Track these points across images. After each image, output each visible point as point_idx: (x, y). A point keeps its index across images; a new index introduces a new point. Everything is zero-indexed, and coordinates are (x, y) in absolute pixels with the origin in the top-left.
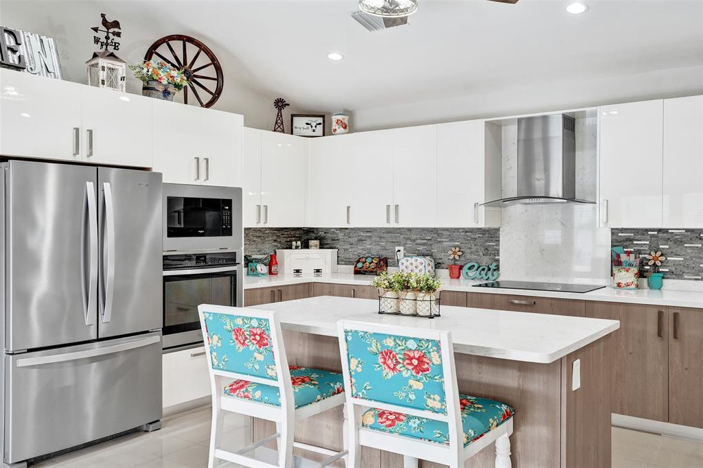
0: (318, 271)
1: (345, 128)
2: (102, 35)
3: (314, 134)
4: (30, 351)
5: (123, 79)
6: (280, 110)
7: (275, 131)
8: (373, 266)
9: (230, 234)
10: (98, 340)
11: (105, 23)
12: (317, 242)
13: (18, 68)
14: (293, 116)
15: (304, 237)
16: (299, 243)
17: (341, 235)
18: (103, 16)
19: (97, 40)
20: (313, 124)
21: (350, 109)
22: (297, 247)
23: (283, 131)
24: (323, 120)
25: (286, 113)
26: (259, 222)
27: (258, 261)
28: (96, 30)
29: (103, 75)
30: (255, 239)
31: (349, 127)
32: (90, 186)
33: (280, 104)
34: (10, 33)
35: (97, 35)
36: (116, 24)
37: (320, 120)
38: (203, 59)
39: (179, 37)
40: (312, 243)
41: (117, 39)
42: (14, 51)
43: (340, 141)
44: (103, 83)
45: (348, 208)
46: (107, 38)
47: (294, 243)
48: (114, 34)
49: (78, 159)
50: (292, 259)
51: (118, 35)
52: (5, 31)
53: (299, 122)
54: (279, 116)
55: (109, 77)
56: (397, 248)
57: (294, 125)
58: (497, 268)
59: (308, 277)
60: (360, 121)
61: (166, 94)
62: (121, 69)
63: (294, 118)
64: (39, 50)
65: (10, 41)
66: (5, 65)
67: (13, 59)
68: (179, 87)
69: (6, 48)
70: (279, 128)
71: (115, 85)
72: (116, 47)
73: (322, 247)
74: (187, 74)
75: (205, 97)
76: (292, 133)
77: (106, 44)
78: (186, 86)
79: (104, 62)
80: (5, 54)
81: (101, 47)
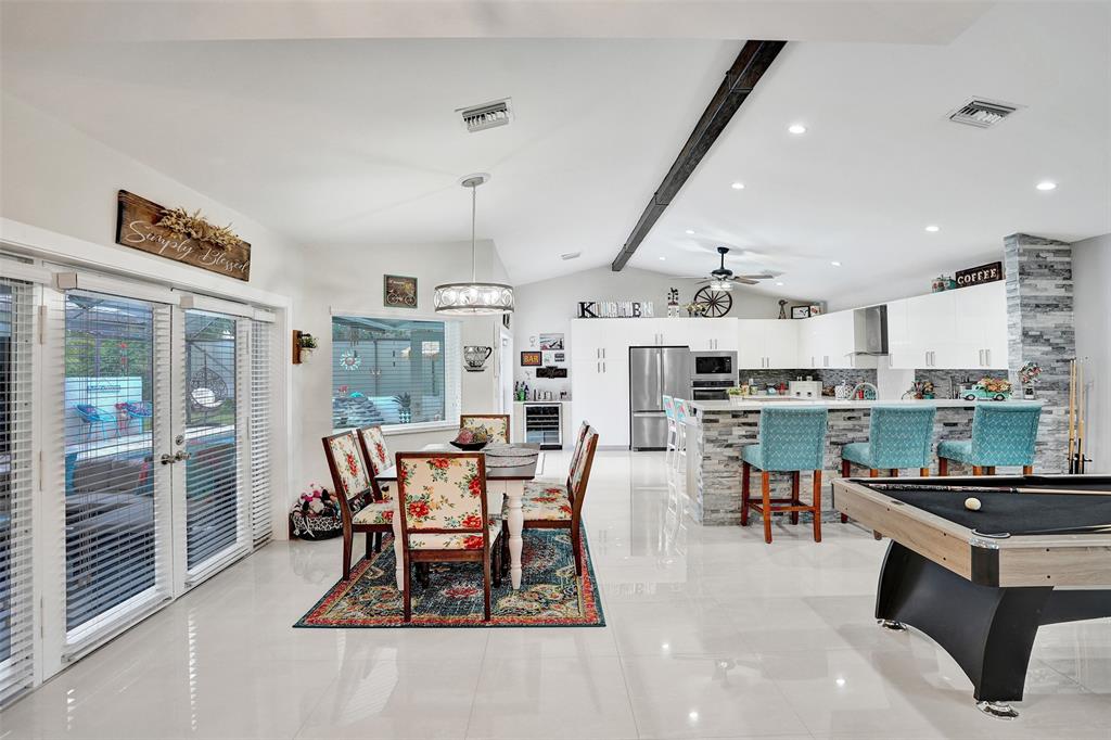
2: (671, 296)
3: (804, 316)
4: (638, 412)
5: (678, 312)
6: (782, 306)
7: (779, 318)
8: (828, 391)
9: (730, 372)
11: (672, 291)
12: (811, 377)
13: (638, 316)
14: (792, 308)
15: (804, 374)
16: (801, 377)
17: (822, 373)
18: (672, 288)
19: (669, 298)
20: (804, 311)
22: (799, 380)
23: (785, 318)
24: (809, 307)
25: (787, 308)
26: (763, 366)
27: (771, 387)
28: (669, 294)
29: (670, 312)
32: (658, 355)
33: (782, 303)
34: (637, 304)
35: (669, 296)
36: (676, 291)
37: (807, 308)
40: (808, 377)
41: (676, 296)
42: (638, 310)
43: (816, 318)
44: (670, 315)
45: (812, 358)
46: (673, 297)
47: (799, 378)
49: (657, 345)
50: (795, 386)
51: (677, 294)
53: (796, 311)
54: (782, 309)
55: (672, 312)
56: (837, 380)
57: (794, 312)
59: (803, 396)
60: (829, 307)
61: (696, 315)
62: (677, 308)
63: (794, 309)
64: (646, 308)
65: (637, 306)
66: (635, 316)
67: (637, 313)
68: (704, 310)
69: (634, 310)
70: (782, 316)
71: (674, 315)
72: (677, 299)
73: (813, 380)
74: (712, 302)
75: (723, 311)
76: (792, 318)
77: (673, 299)
78: (713, 307)
79: (670, 307)
80: (634, 312)
81: (671, 301)
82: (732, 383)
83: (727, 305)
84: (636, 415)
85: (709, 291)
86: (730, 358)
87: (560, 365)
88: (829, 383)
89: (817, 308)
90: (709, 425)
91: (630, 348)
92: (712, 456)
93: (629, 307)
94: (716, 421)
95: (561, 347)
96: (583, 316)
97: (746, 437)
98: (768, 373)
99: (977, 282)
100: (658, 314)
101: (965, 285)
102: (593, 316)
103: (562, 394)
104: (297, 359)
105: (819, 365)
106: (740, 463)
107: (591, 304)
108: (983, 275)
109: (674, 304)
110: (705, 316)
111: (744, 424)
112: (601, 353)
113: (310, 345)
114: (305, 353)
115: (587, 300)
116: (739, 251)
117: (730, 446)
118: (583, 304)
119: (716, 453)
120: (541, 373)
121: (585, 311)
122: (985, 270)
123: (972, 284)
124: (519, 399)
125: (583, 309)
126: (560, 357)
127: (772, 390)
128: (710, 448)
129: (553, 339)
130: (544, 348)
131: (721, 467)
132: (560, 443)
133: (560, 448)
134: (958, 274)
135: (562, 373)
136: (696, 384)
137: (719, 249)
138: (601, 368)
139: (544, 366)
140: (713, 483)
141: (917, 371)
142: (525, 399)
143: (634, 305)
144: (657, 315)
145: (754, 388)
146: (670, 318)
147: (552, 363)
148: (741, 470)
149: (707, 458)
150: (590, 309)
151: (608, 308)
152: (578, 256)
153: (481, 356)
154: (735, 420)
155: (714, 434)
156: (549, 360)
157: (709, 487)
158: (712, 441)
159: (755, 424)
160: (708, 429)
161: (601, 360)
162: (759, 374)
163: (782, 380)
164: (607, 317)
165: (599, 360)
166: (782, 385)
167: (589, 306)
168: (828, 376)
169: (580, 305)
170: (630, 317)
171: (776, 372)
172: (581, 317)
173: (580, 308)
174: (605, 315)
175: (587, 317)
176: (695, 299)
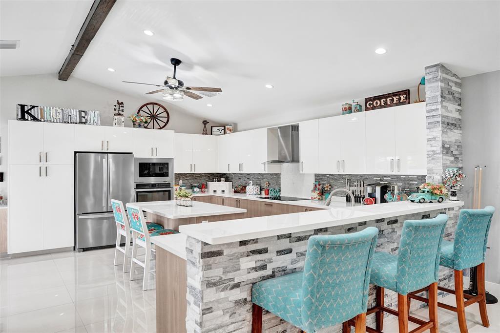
0: (215, 191)
1: (231, 131)
2: (117, 108)
3: (220, 134)
4: (83, 214)
5: (123, 122)
6: (205, 125)
7: (203, 134)
8: (239, 189)
9: (168, 176)
10: (107, 212)
11: (118, 103)
12: (224, 179)
13: (85, 123)
14: (212, 127)
15: (219, 177)
16: (217, 179)
17: (234, 176)
18: (118, 101)
19: (115, 110)
20: (221, 130)
21: (235, 122)
22: (215, 181)
23: (207, 134)
24: (225, 128)
25: (208, 126)
26: (191, 171)
27: (195, 187)
28: (115, 106)
29: (116, 122)
30: (197, 178)
31: (235, 130)
32: (105, 161)
33: (205, 122)
34: (84, 112)
35: (115, 108)
36: (122, 103)
37: (223, 128)
38: (161, 110)
39: (151, 103)
40: (222, 179)
41: (122, 108)
42: (84, 118)
43: (230, 136)
44: (116, 124)
45: (229, 165)
46: (119, 108)
48: (121, 106)
49: (103, 151)
50: (213, 186)
51: (123, 107)
52: (82, 111)
53: (215, 129)
54: (205, 127)
55: (118, 122)
56: (250, 182)
57: (213, 130)
58: (280, 191)
59: (219, 194)
60: (239, 127)
61: (140, 126)
62: (123, 118)
63: (213, 128)
64: (92, 116)
65: (83, 114)
66: (81, 122)
67: (84, 120)
68: (146, 122)
69: (81, 117)
70: (205, 132)
71: (120, 125)
72: (122, 111)
73: (226, 181)
74: (153, 117)
75: (162, 124)
76: (211, 134)
77: (119, 110)
78: (153, 121)
79: (116, 117)
80: (80, 119)
81: (117, 112)
82: (168, 185)
83: (165, 120)
84: (80, 217)
85: (150, 107)
86: (167, 164)
88: (239, 183)
89: (231, 127)
90: (211, 260)
91: (76, 153)
92: (214, 306)
93: (75, 113)
94: (219, 254)
96: (23, 118)
97: (256, 269)
98: (193, 176)
99: (386, 105)
101: (374, 108)
102: (35, 119)
105: (234, 169)
107: (33, 107)
108: (393, 100)
109: (119, 114)
110: (145, 127)
111: (254, 252)
112: (45, 157)
115: (28, 103)
117: (237, 286)
118: (23, 107)
121: (25, 113)
122: (395, 96)
123: (381, 107)
125: (23, 112)
127: (196, 189)
131: (226, 319)
134: (367, 100)
136: (138, 186)
137: (173, 60)
138: (44, 172)
141: (316, 175)
143: (80, 112)
144: (103, 123)
145: (183, 188)
146: (116, 128)
149: (207, 311)
150: (32, 112)
151: (52, 112)
154: (244, 249)
155: (216, 273)
158: (214, 284)
159: (265, 251)
161: (44, 164)
162: (186, 177)
163: (203, 181)
164: (51, 121)
165: (41, 164)
166: (203, 185)
167: (30, 109)
168: (237, 178)
169: (19, 107)
170: (76, 123)
171: (198, 176)
172: (20, 119)
173: (19, 110)
174: (49, 119)
175: (27, 120)
176: (138, 112)
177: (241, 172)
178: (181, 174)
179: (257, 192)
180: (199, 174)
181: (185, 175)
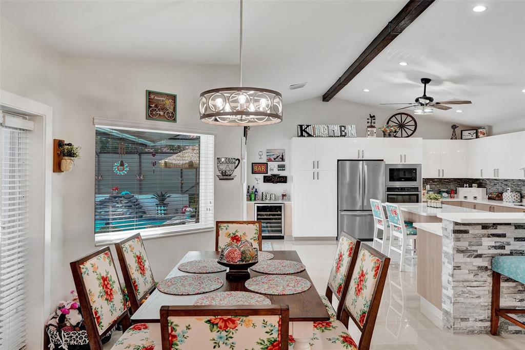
0: (466, 197)
1: (484, 134)
2: (370, 121)
3: (472, 138)
4: (344, 210)
5: (375, 133)
6: (454, 130)
7: (452, 139)
8: (495, 196)
9: (416, 181)
10: (363, 210)
11: (371, 117)
12: (476, 185)
13: (344, 136)
14: (462, 131)
15: (470, 182)
16: (467, 185)
17: (488, 182)
18: (370, 115)
19: (368, 122)
20: (472, 134)
21: (490, 125)
22: (466, 187)
23: (456, 138)
24: (476, 131)
25: (458, 131)
26: (439, 176)
27: (444, 192)
28: (368, 119)
29: (369, 133)
30: (445, 183)
31: (489, 134)
32: (361, 167)
33: (454, 127)
34: (343, 126)
36: (374, 116)
37: (475, 131)
38: (409, 119)
39: (399, 114)
40: (473, 185)
41: (374, 121)
42: (344, 132)
43: (483, 140)
44: (369, 135)
45: (481, 170)
47: (465, 185)
48: (373, 119)
49: (359, 159)
50: (463, 191)
51: (375, 119)
53: (465, 133)
54: (454, 132)
55: (370, 133)
56: (508, 188)
57: (463, 134)
60: (494, 130)
61: (390, 136)
62: (374, 130)
64: (351, 129)
65: (343, 129)
66: (341, 136)
67: (343, 134)
68: (395, 132)
69: (341, 131)
70: (454, 137)
71: (372, 135)
72: (374, 123)
73: (478, 187)
74: (402, 126)
75: (410, 132)
76: (462, 139)
77: (371, 123)
78: (402, 130)
79: (369, 129)
80: (341, 133)
81: (369, 124)
82: (416, 189)
83: (413, 128)
84: (342, 213)
85: (399, 117)
86: (415, 169)
87: (282, 174)
88: (494, 190)
89: (484, 131)
90: (460, 235)
91: (338, 160)
92: (462, 266)
93: (337, 129)
94: (466, 232)
95: (283, 159)
96: (302, 135)
97: (495, 247)
98: (441, 181)
100: (361, 134)
102: (309, 135)
103: (283, 196)
104: (58, 168)
105: (488, 175)
106: (489, 273)
107: (308, 126)
109: (372, 127)
110: (395, 136)
111: (494, 235)
112: (316, 165)
113: (71, 154)
114: (66, 162)
115: (305, 123)
116: (440, 82)
117: (480, 256)
118: (301, 126)
119: (465, 263)
120: (267, 180)
121: (303, 131)
124: (251, 200)
125: (302, 130)
126: (282, 167)
127: (445, 195)
128: (460, 258)
129: (277, 153)
130: (270, 160)
131: (471, 277)
132: (282, 235)
133: (282, 238)
135: (283, 180)
136: (389, 189)
137: (422, 79)
138: (316, 176)
139: (269, 173)
140: (463, 292)
142: (255, 200)
143: (341, 127)
144: (359, 135)
145: (431, 192)
146: (369, 138)
147: (276, 172)
148: (490, 280)
149: (457, 268)
150: (307, 130)
151: (321, 129)
152: (302, 86)
153: (232, 166)
154: (485, 232)
155: (464, 244)
156: (273, 169)
157: (459, 296)
158: (462, 252)
159: (504, 236)
160: (458, 240)
161: (316, 170)
162: (434, 182)
163: (452, 187)
164: (320, 136)
165: (314, 170)
166: (452, 190)
167: (306, 128)
168: (492, 184)
169: (299, 127)
170: (338, 137)
171: (446, 181)
172: (300, 136)
173: (299, 129)
174: (319, 135)
175: (305, 136)
176: (388, 123)
177: (497, 178)
178: (428, 179)
179: (516, 199)
180: (448, 179)
181: (432, 179)
